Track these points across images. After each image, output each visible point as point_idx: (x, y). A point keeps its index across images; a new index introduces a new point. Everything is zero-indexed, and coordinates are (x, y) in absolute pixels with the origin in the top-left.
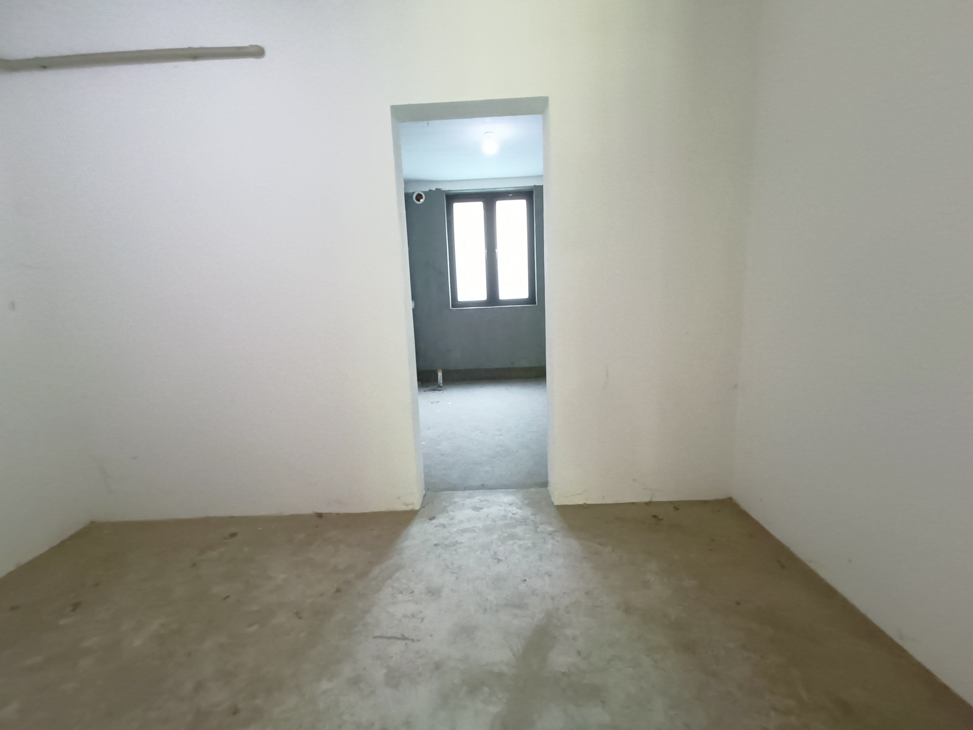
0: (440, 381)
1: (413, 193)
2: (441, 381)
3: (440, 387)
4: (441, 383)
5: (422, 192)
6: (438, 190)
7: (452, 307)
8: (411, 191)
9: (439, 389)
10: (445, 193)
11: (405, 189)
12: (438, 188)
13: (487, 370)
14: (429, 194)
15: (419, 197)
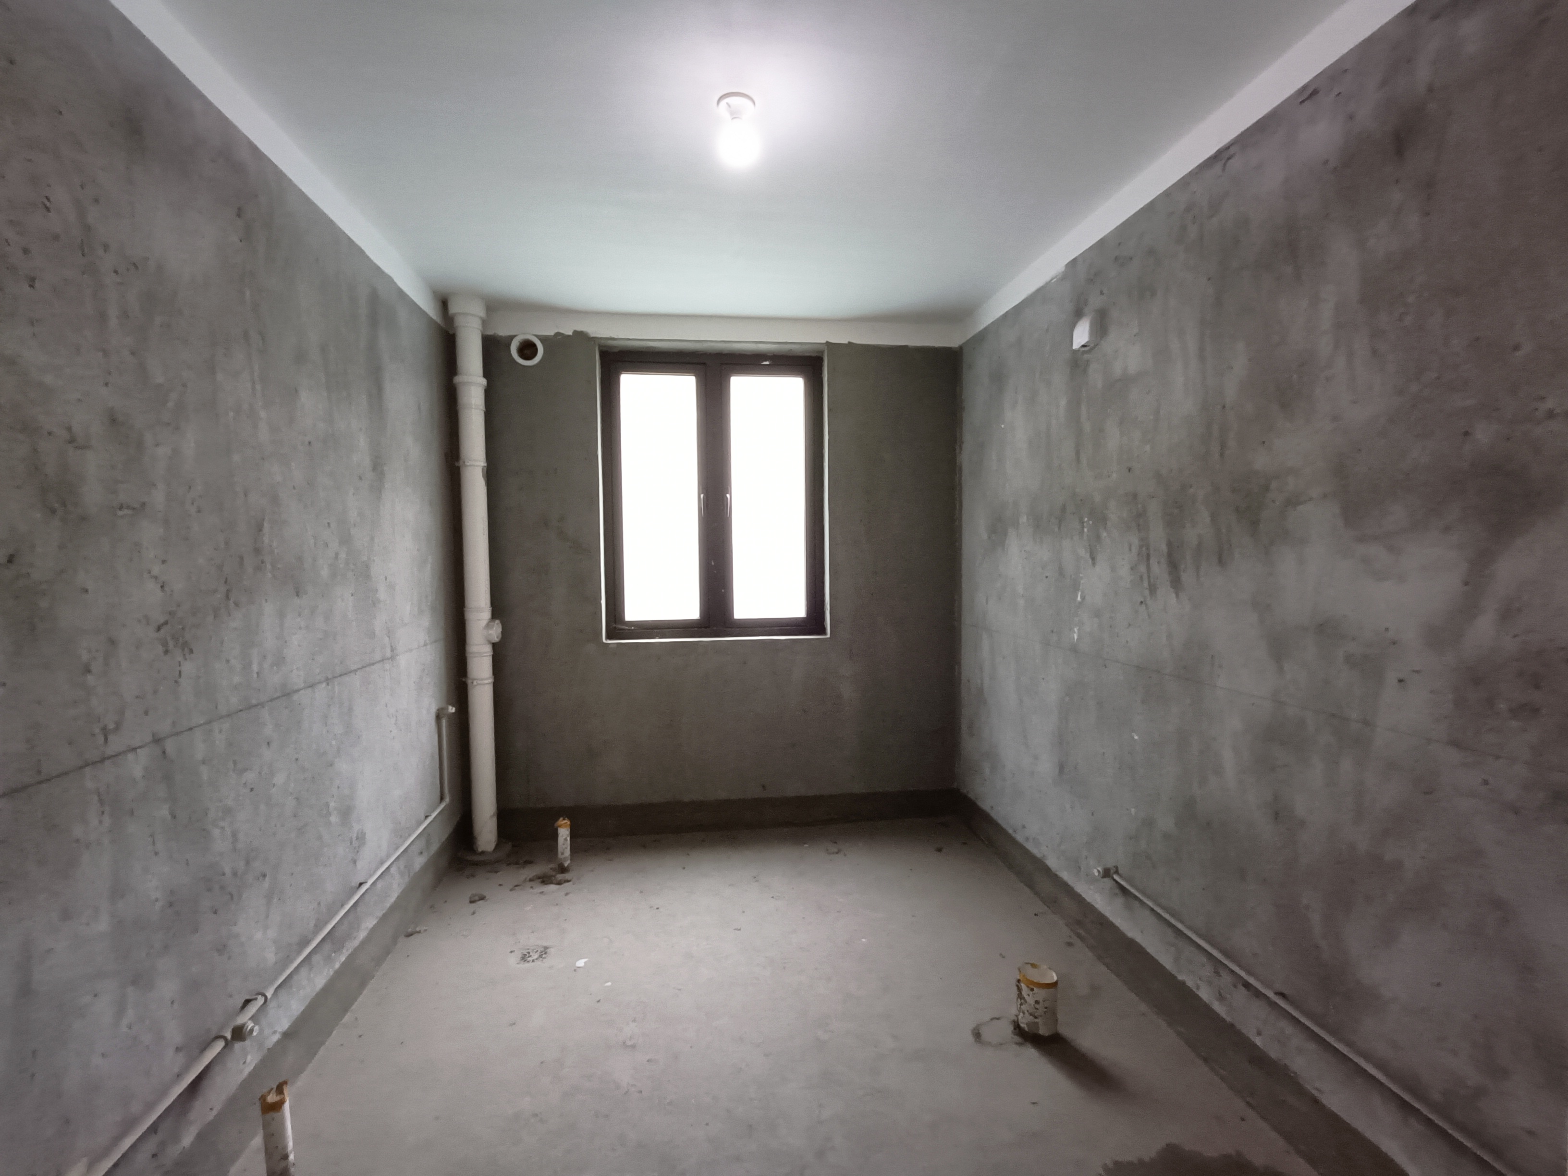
0: (562, 854)
1: (512, 338)
2: (568, 853)
3: (563, 870)
4: (565, 859)
5: (537, 336)
6: (580, 335)
7: (609, 637)
8: (502, 331)
9: (560, 877)
10: (600, 346)
11: (484, 323)
12: (580, 328)
13: (700, 806)
14: (555, 343)
15: (528, 349)
